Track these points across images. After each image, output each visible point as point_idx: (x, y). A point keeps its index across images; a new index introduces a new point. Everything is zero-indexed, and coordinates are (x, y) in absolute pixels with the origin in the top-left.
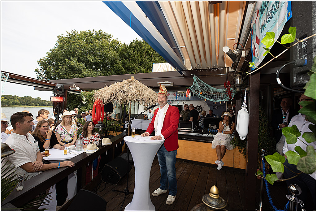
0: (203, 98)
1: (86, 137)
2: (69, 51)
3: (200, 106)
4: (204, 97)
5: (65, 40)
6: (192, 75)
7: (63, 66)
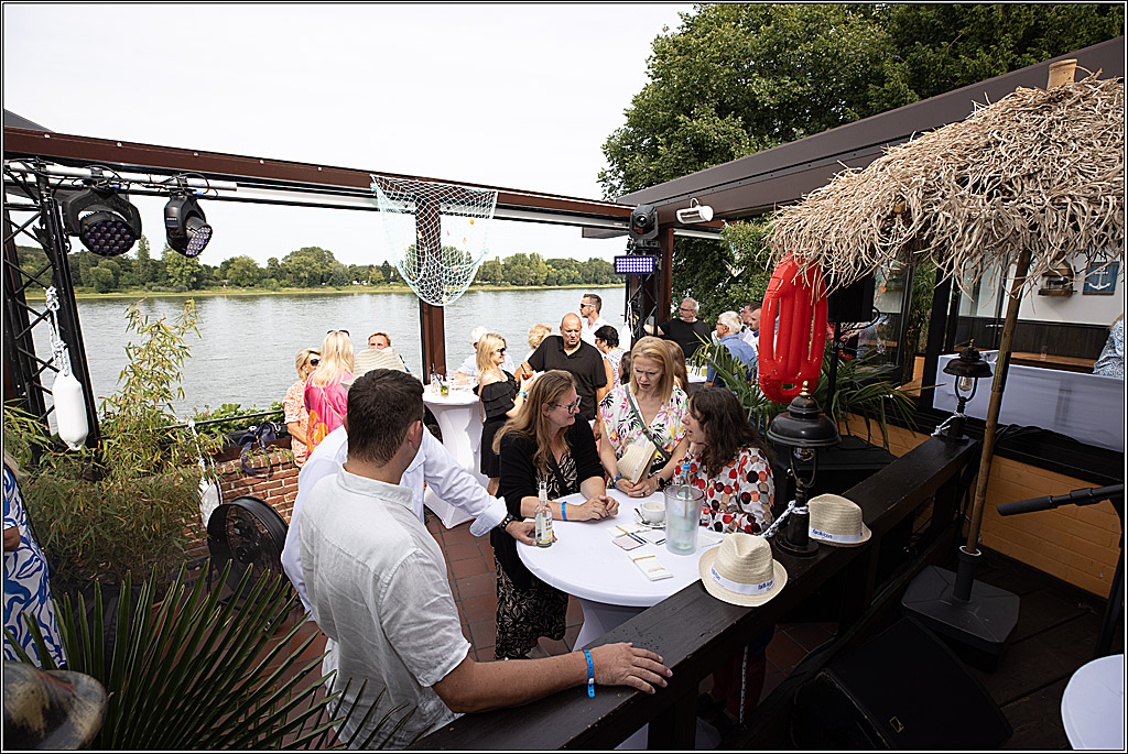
2: (688, 82)
5: (675, 43)
7: (669, 143)
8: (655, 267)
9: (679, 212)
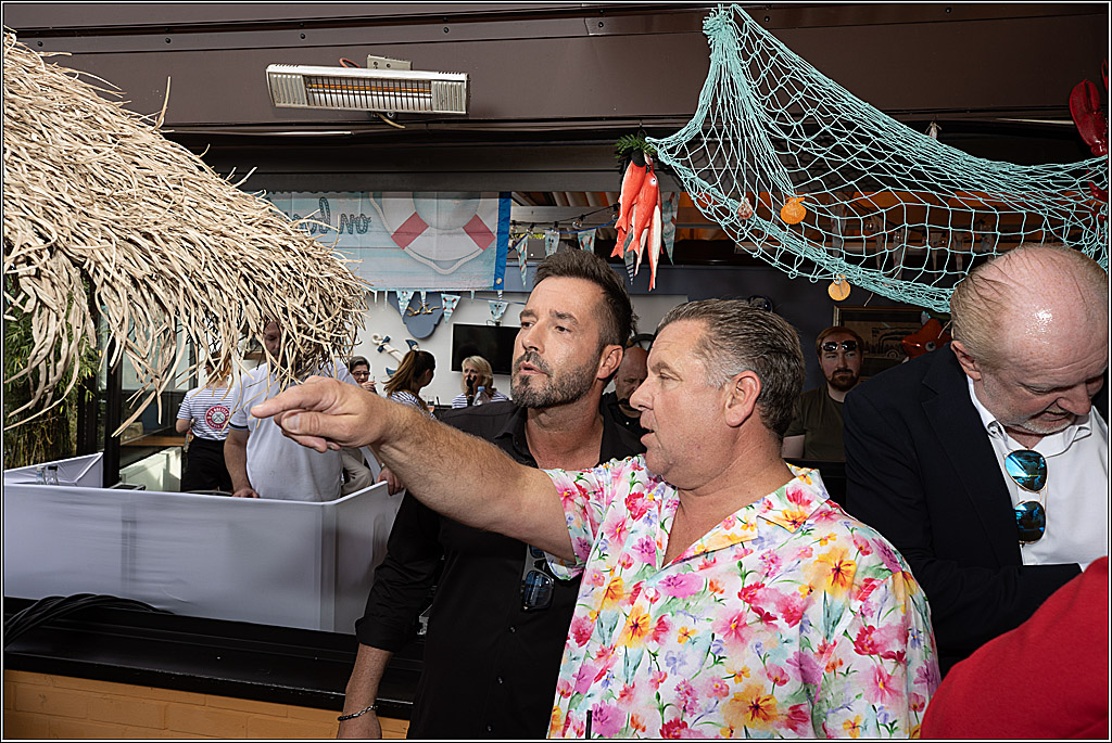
0: (808, 265)
4: (818, 254)
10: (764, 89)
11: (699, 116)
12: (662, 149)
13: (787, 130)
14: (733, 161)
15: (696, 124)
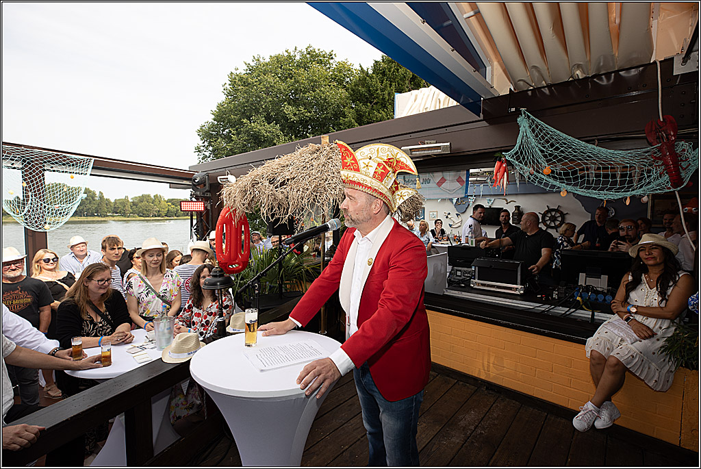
0: (553, 186)
1: (199, 306)
2: (247, 102)
3: (557, 211)
4: (557, 183)
5: (241, 79)
6: (513, 109)
7: (238, 134)
8: (205, 208)
9: (219, 178)
10: (537, 136)
11: (518, 145)
12: (507, 156)
13: (544, 147)
14: (528, 158)
15: (516, 148)
